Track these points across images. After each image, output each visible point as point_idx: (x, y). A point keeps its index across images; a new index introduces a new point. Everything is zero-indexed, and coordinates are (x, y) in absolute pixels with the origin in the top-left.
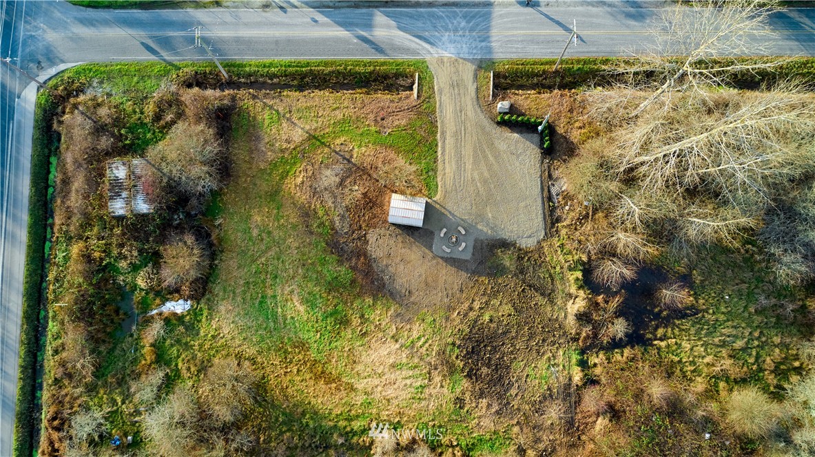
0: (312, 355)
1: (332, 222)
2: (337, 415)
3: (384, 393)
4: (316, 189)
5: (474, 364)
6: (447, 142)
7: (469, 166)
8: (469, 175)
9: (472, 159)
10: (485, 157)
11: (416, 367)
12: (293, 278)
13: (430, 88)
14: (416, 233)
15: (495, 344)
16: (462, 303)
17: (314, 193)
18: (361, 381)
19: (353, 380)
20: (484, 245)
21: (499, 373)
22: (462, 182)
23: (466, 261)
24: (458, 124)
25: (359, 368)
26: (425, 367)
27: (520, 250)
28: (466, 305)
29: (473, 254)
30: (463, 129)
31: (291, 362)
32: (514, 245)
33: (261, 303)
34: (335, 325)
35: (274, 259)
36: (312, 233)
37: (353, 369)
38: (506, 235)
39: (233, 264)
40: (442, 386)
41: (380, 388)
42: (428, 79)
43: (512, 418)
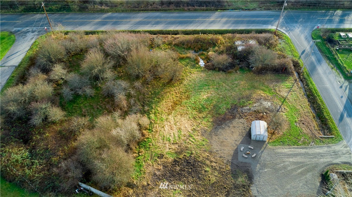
0: (184, 101)
1: (246, 106)
2: (157, 109)
3: (166, 126)
4: (260, 100)
5: (181, 163)
6: (301, 150)
7: (291, 160)
8: (286, 160)
9: (296, 161)
10: (299, 168)
11: (179, 138)
12: (218, 94)
13: (329, 142)
14: (248, 138)
15: (193, 173)
16: (214, 157)
17: (258, 100)
18: (173, 117)
19: (173, 114)
20: (248, 168)
21: (177, 175)
22: (281, 157)
23: (237, 159)
24: (314, 154)
25: (179, 117)
26: (179, 142)
27: (249, 186)
28: (213, 160)
29: (242, 163)
30: (312, 157)
31: (181, 94)
32: (251, 183)
33: (206, 85)
34: (199, 108)
35: (226, 88)
36: (239, 99)
37: (178, 114)
38: (256, 178)
39: (221, 76)
40: (170, 149)
41: (169, 124)
42: (333, 141)
43: (151, 181)
